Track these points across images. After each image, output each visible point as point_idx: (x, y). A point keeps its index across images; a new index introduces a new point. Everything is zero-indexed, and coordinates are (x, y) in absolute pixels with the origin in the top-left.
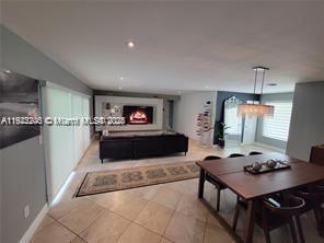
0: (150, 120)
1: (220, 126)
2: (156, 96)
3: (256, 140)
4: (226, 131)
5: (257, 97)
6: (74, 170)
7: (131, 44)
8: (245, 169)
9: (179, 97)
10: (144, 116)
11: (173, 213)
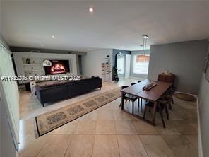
0: (67, 70)
1: (115, 69)
2: (69, 53)
3: (130, 76)
4: (118, 72)
5: (130, 53)
6: (20, 119)
7: (91, 10)
8: (143, 89)
9: (85, 53)
10: (62, 68)
11: (114, 121)
